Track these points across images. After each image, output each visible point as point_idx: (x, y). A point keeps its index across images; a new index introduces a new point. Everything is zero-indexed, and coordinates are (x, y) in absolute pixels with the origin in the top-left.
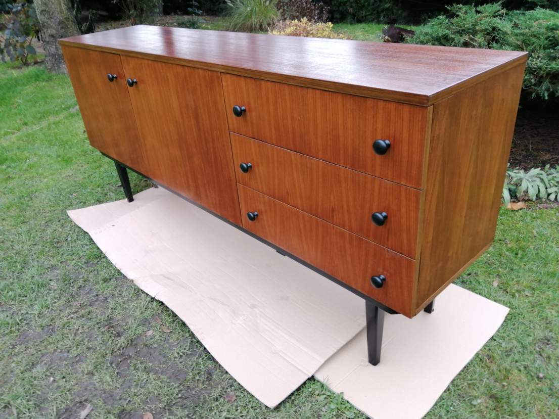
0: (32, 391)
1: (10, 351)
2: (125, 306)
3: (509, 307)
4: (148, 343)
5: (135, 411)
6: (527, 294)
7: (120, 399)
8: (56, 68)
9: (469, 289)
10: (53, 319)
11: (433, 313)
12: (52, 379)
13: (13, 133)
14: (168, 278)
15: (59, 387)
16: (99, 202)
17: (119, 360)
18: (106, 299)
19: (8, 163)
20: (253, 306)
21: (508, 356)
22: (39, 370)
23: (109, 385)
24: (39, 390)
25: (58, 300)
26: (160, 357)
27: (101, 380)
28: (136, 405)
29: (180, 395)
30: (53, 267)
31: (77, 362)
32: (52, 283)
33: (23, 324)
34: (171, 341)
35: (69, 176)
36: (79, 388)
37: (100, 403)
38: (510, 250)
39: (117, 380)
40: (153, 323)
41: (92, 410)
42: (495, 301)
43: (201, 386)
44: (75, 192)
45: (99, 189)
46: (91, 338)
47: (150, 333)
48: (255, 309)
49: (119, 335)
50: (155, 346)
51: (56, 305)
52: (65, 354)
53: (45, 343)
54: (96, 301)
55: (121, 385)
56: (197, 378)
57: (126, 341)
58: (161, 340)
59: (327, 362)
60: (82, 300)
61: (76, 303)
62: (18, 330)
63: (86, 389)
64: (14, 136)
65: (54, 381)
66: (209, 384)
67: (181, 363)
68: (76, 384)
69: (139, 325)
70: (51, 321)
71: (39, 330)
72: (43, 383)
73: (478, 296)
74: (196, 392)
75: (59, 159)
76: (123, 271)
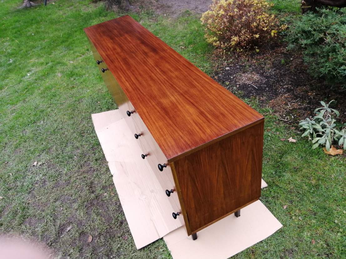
0: (54, 213)
1: (51, 190)
2: (100, 176)
3: (284, 225)
4: (103, 199)
5: (87, 233)
6: (300, 219)
7: (84, 226)
8: (110, 8)
9: (267, 207)
10: (71, 177)
11: (239, 217)
12: (62, 208)
13: (81, 56)
14: (122, 165)
15: (63, 213)
16: (108, 109)
17: (89, 206)
18: (94, 170)
19: (74, 77)
20: (152, 191)
21: (264, 254)
22: (58, 203)
23: (82, 217)
24: (56, 213)
25: (76, 167)
26: (106, 208)
27: (79, 214)
28: (88, 231)
29: (105, 231)
30: (78, 148)
31: (73, 202)
32: (75, 157)
33: (59, 177)
34: (113, 200)
35: (100, 89)
36: (71, 216)
37: (76, 226)
38: (309, 185)
39: (85, 216)
40: (108, 189)
41: (72, 228)
42: (278, 218)
43: (116, 229)
44: (99, 101)
45: (111, 100)
46: (82, 191)
47: (106, 194)
48: (152, 193)
49: (93, 192)
50: (105, 201)
51: (74, 169)
52: (70, 197)
53: (64, 190)
54: (90, 171)
55: (86, 219)
56: (116, 224)
57: (94, 196)
58: (109, 199)
59: (170, 233)
60: (84, 169)
61: (82, 170)
62: (56, 180)
63: (73, 217)
64: (81, 58)
65: (63, 210)
66: (120, 228)
67: (113, 213)
68: (70, 213)
69: (101, 189)
70: (70, 178)
71: (64, 182)
72: (59, 209)
73: (270, 213)
74: (113, 231)
75: (98, 77)
76: (105, 156)
